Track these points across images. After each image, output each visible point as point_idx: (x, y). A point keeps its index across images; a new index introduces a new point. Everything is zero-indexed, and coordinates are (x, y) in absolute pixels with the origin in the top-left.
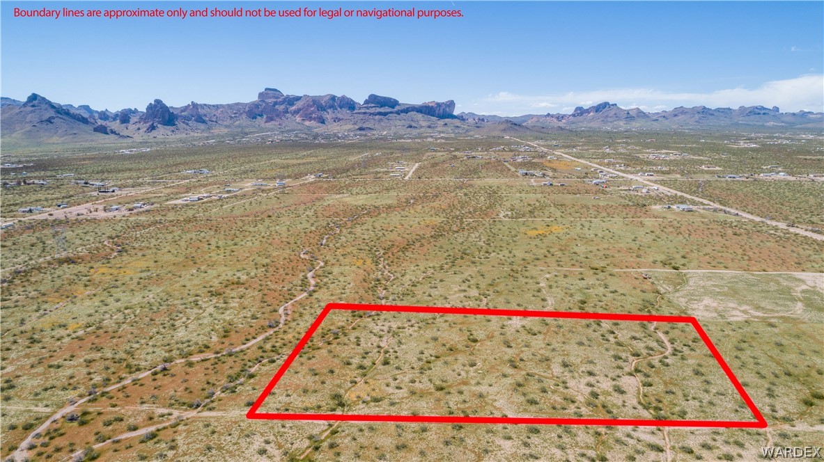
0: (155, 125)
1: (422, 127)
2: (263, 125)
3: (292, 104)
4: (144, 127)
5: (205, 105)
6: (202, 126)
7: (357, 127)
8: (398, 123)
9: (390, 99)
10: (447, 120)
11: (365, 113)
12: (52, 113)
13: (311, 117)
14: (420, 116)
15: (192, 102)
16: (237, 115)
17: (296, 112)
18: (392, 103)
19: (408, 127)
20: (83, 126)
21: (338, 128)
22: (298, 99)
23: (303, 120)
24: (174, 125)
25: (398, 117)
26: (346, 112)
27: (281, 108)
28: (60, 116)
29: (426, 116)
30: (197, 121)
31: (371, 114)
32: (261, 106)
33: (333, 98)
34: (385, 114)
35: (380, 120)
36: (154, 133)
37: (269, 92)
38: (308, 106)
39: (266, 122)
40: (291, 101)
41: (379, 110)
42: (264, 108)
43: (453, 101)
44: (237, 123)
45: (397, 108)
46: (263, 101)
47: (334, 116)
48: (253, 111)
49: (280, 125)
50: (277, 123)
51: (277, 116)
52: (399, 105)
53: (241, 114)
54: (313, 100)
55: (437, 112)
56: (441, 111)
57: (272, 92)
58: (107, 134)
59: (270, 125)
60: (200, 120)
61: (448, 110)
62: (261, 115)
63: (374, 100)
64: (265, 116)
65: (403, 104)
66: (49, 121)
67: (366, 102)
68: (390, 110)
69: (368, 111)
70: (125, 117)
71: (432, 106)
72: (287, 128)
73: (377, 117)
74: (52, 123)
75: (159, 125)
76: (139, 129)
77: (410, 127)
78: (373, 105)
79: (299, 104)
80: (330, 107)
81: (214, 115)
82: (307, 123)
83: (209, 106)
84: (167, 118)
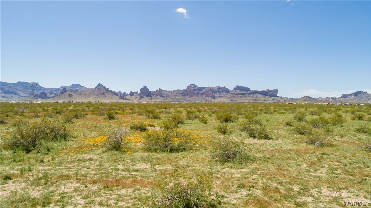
0: (143, 96)
1: (261, 100)
2: (188, 99)
3: (201, 91)
4: (138, 97)
5: (165, 90)
6: (162, 98)
7: (230, 100)
8: (249, 98)
9: (246, 88)
10: (274, 98)
11: (234, 94)
12: (105, 91)
13: (209, 96)
14: (260, 96)
15: (159, 88)
16: (177, 95)
17: (203, 94)
18: (247, 90)
19: (254, 100)
20: (115, 96)
21: (221, 100)
22: (204, 88)
23: (205, 97)
24: (150, 97)
25: (250, 96)
26: (225, 94)
27: (196, 92)
28: (107, 92)
29: (263, 96)
30: (160, 96)
31: (236, 94)
32: (188, 91)
33: (220, 88)
34: (243, 94)
35: (241, 97)
36: (142, 100)
37: (192, 85)
38: (208, 91)
39: (189, 97)
40: (201, 89)
41: (240, 92)
42: (189, 91)
43: (277, 89)
44: (177, 97)
45: (249, 92)
46: (189, 89)
47: (219, 95)
48: (184, 93)
49: (195, 99)
50: (194, 98)
51: (194, 95)
52: (250, 90)
53: (179, 94)
54: (210, 89)
55: (269, 94)
56: (271, 94)
57: (193, 85)
58: (124, 99)
59: (190, 99)
60: (162, 96)
61: (274, 93)
62: (187, 95)
63: (238, 88)
64: (189, 95)
65: (252, 90)
66: (103, 94)
67: (235, 89)
68: (246, 92)
69: (235, 93)
70: (132, 94)
71: (266, 91)
72: (198, 100)
73: (239, 96)
74: (104, 95)
75: (144, 97)
76: (136, 98)
77: (256, 100)
78: (237, 90)
79: (204, 90)
80: (218, 92)
81: (168, 94)
82: (207, 98)
83: (166, 91)
84: (148, 94)
